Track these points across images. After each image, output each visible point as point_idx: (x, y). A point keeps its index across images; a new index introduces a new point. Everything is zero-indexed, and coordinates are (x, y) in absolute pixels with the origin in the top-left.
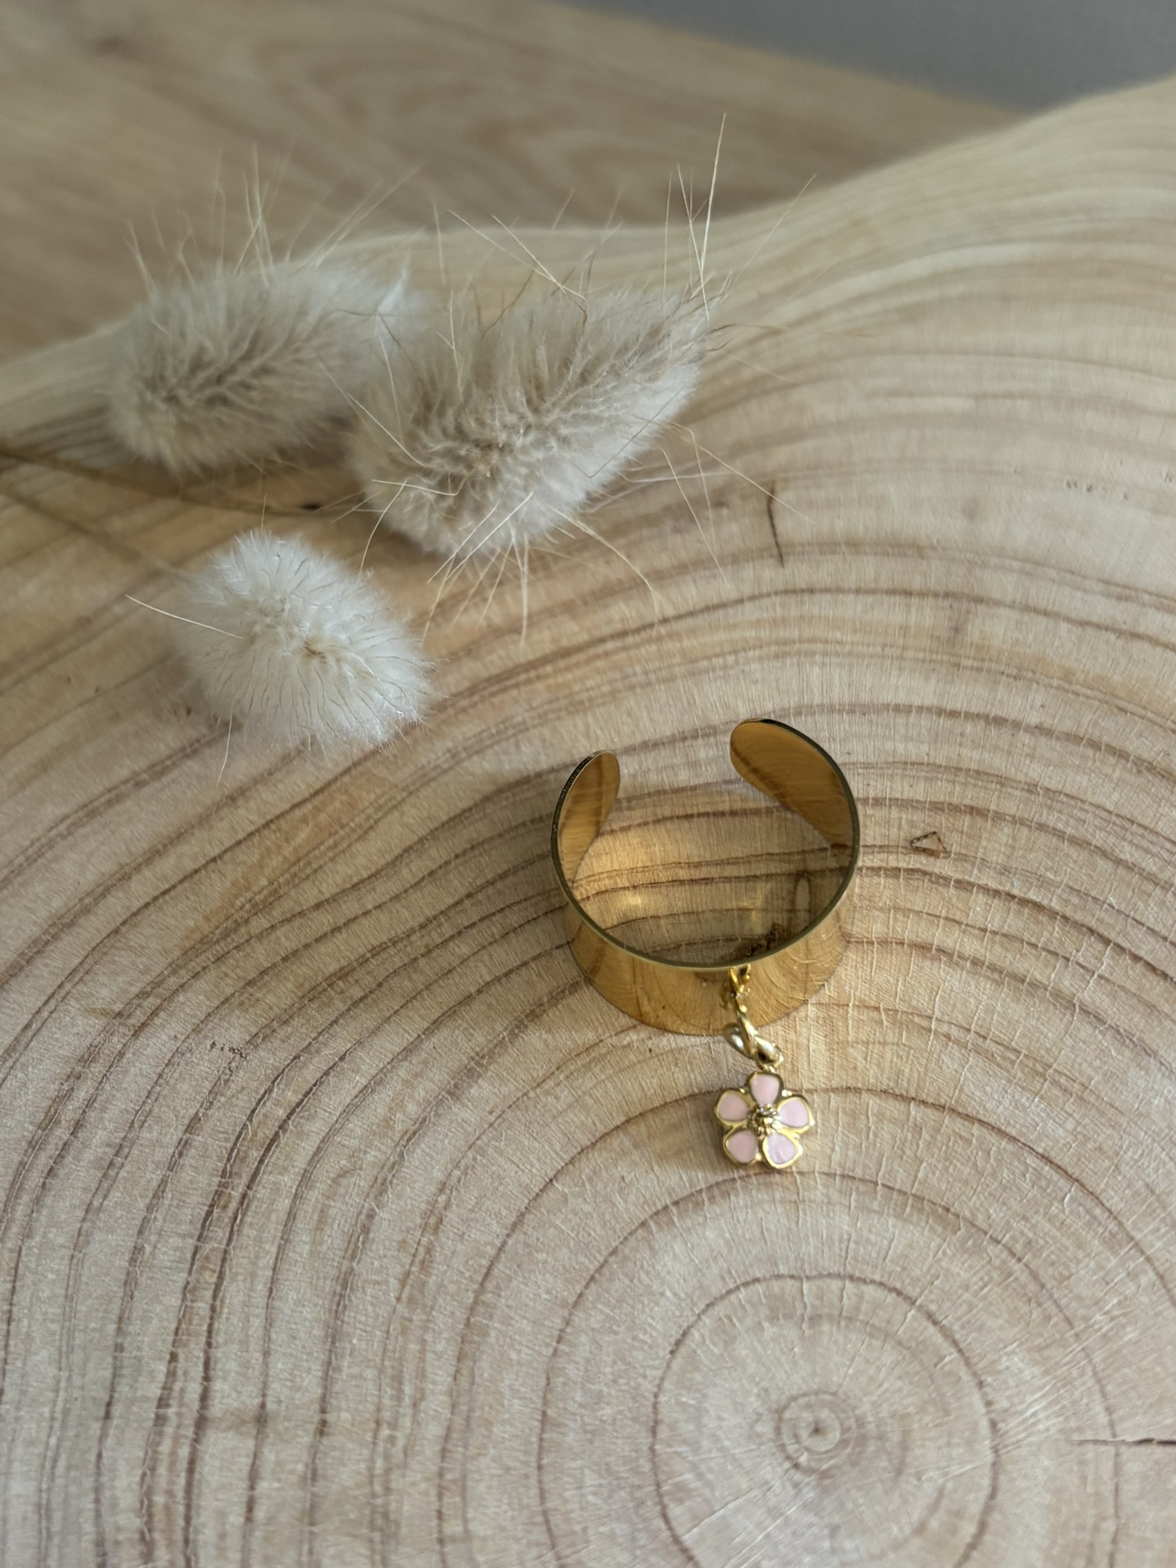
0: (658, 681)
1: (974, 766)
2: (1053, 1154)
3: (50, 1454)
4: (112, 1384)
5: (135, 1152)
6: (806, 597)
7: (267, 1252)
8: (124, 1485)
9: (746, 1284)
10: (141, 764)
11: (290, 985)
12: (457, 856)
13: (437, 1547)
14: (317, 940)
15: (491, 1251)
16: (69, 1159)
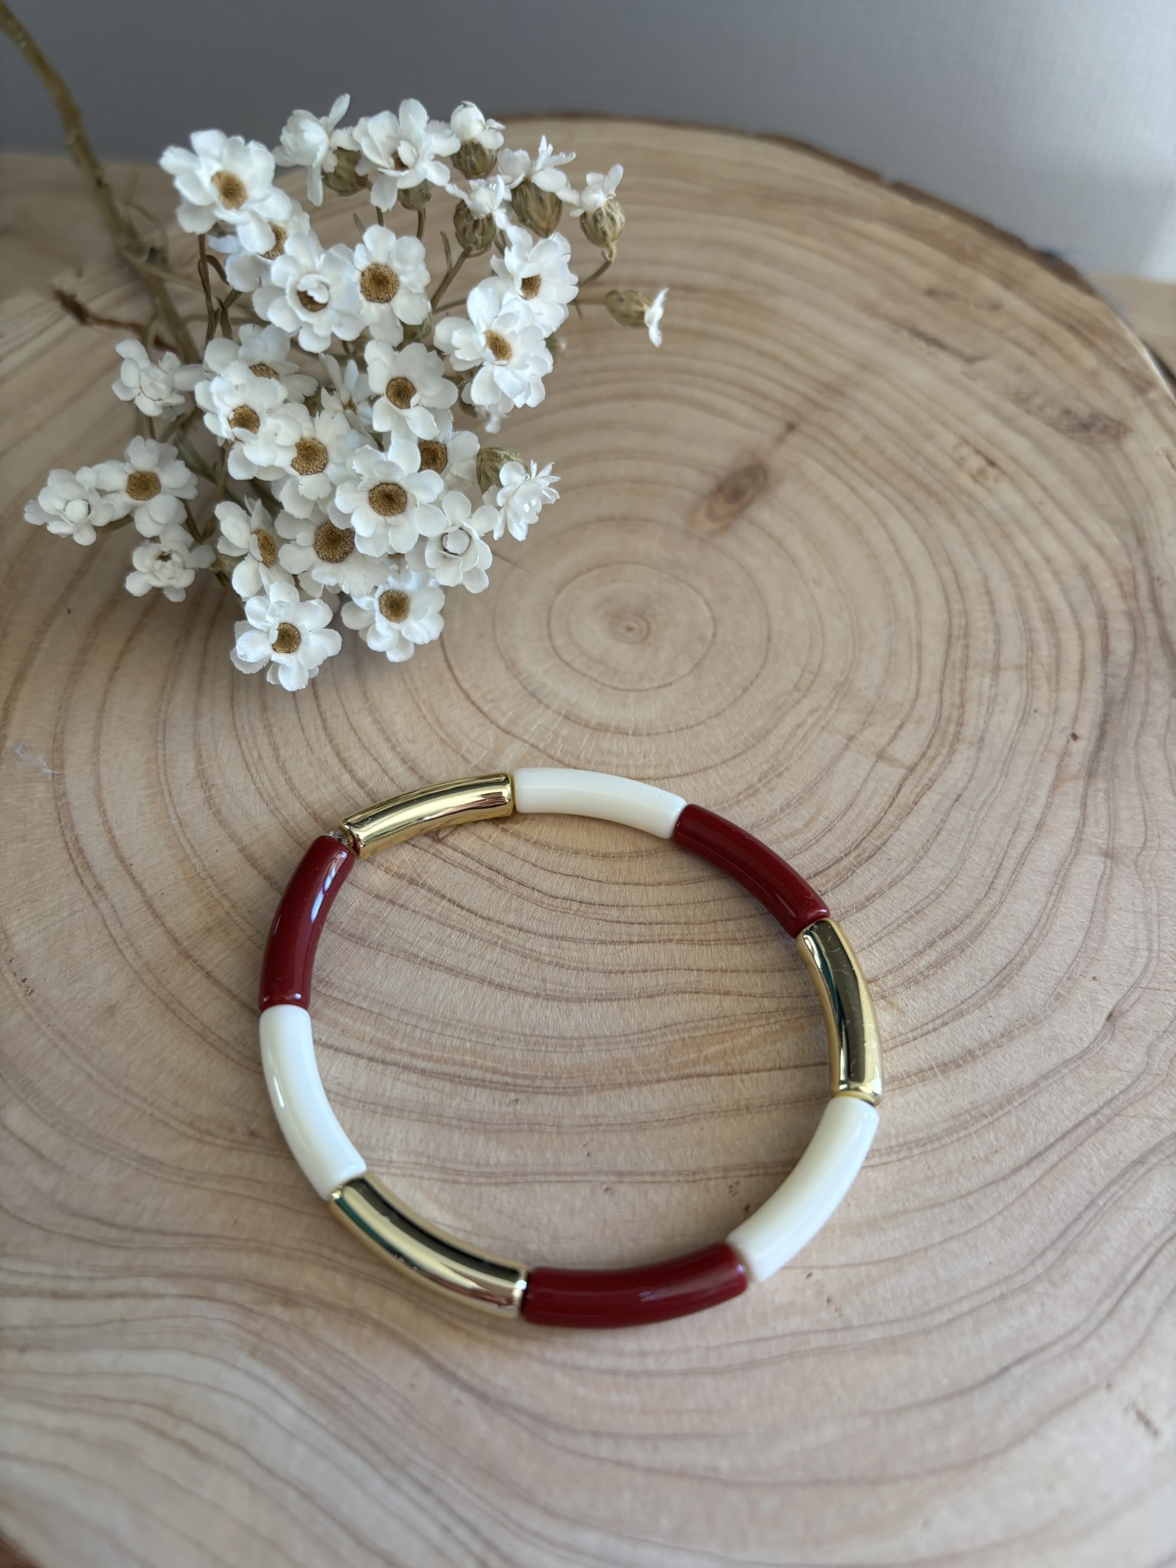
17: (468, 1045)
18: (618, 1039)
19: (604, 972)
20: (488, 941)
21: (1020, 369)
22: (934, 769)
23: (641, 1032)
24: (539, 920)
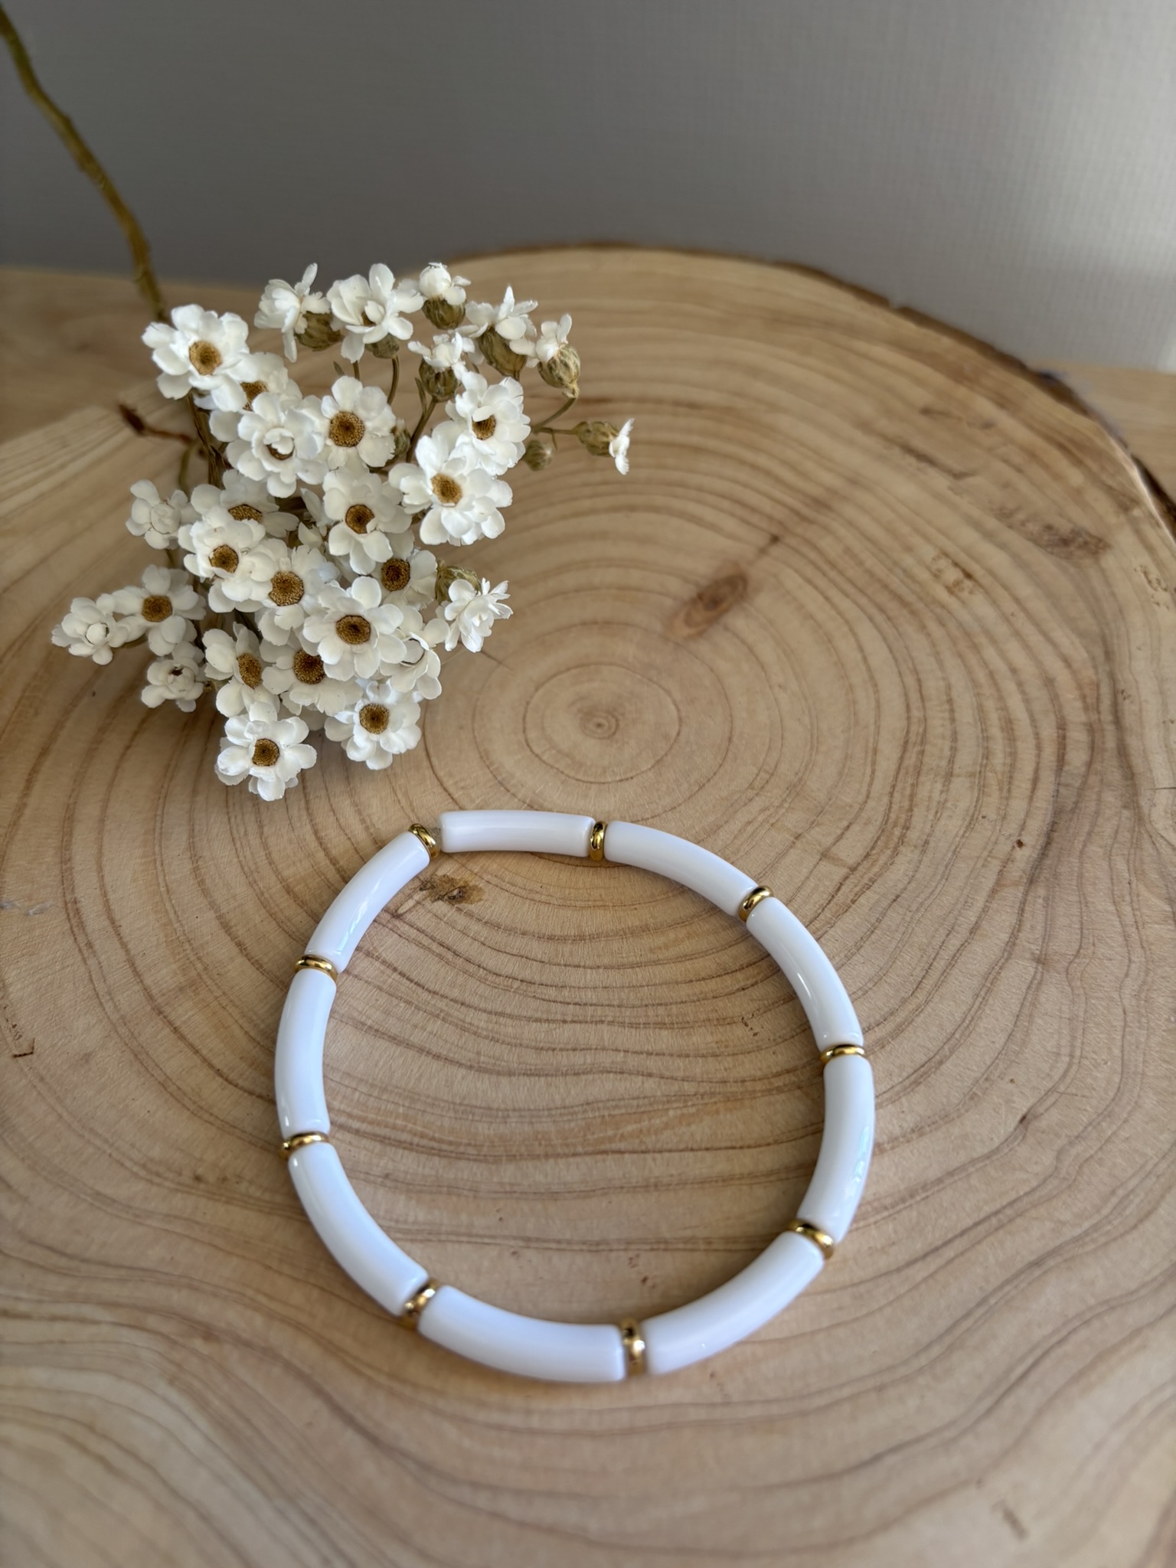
17: (401, 1110)
18: (541, 1113)
19: (537, 1049)
20: (431, 1013)
21: (1006, 485)
22: (876, 869)
23: (564, 1108)
24: (481, 996)
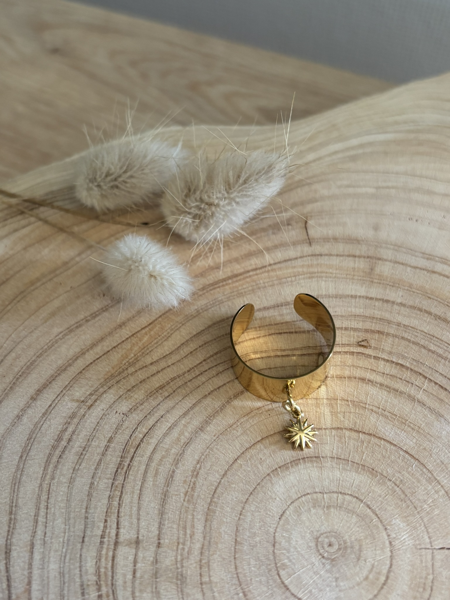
0: (269, 286)
1: (379, 317)
2: (409, 450)
3: (63, 555)
4: (84, 530)
5: (90, 449)
6: (319, 257)
7: (138, 484)
8: (90, 565)
9: (305, 495)
10: (88, 314)
11: (143, 391)
12: (200, 347)
13: (200, 586)
14: (152, 376)
15: (216, 484)
16: (66, 452)
